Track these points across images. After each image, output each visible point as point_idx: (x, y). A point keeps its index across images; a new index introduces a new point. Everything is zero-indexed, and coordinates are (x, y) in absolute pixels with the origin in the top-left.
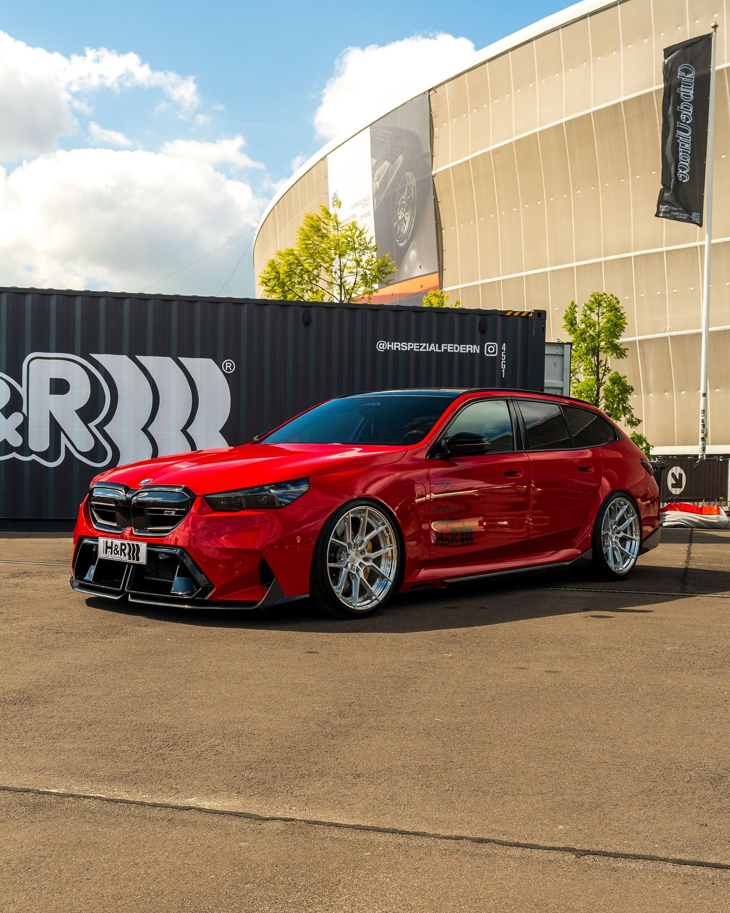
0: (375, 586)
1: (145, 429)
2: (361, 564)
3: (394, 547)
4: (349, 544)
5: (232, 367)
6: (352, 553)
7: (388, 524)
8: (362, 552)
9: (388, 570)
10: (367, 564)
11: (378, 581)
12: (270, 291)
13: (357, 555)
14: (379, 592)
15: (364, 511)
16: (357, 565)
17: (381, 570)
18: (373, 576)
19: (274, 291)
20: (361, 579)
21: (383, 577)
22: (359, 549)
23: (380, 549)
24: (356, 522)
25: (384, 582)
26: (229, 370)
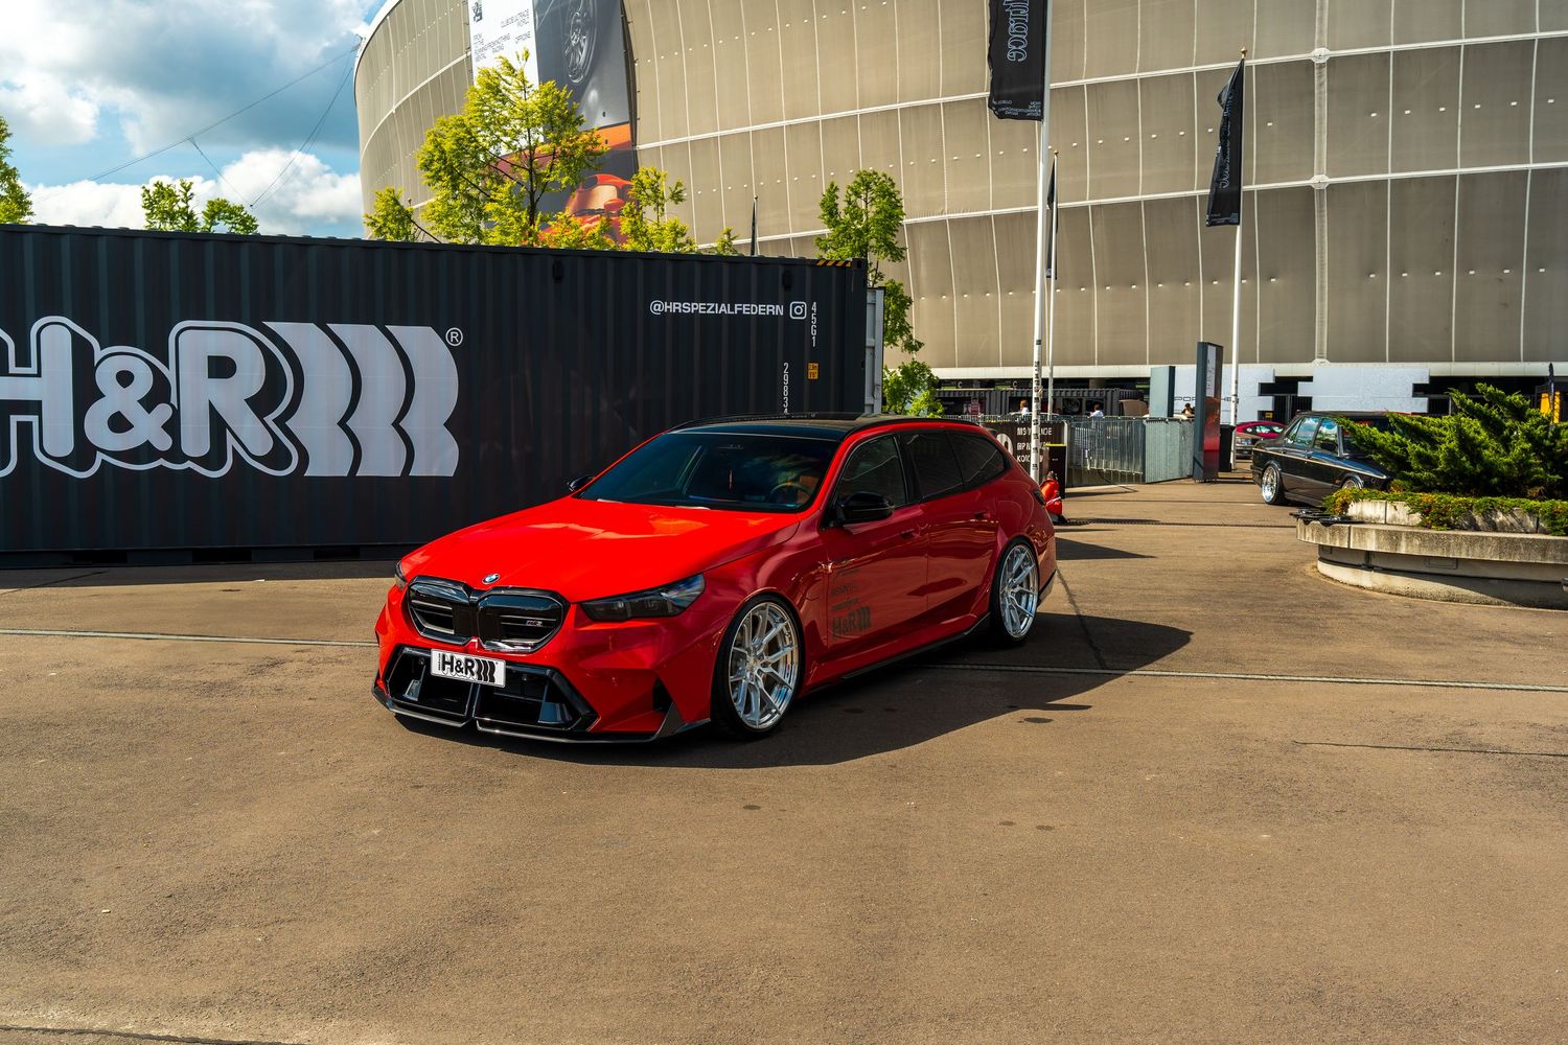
0: (774, 695)
1: (343, 424)
2: (759, 671)
3: (795, 648)
4: (748, 650)
5: (459, 338)
6: (751, 659)
7: (788, 621)
8: (760, 657)
9: (789, 677)
10: (766, 670)
11: (776, 689)
12: (433, 177)
13: (755, 661)
14: (780, 705)
15: (763, 608)
16: (755, 673)
17: (780, 675)
18: (771, 682)
19: (439, 179)
20: (761, 690)
21: (783, 684)
22: (758, 653)
23: (778, 650)
24: (755, 621)
25: (784, 690)
26: (454, 342)
